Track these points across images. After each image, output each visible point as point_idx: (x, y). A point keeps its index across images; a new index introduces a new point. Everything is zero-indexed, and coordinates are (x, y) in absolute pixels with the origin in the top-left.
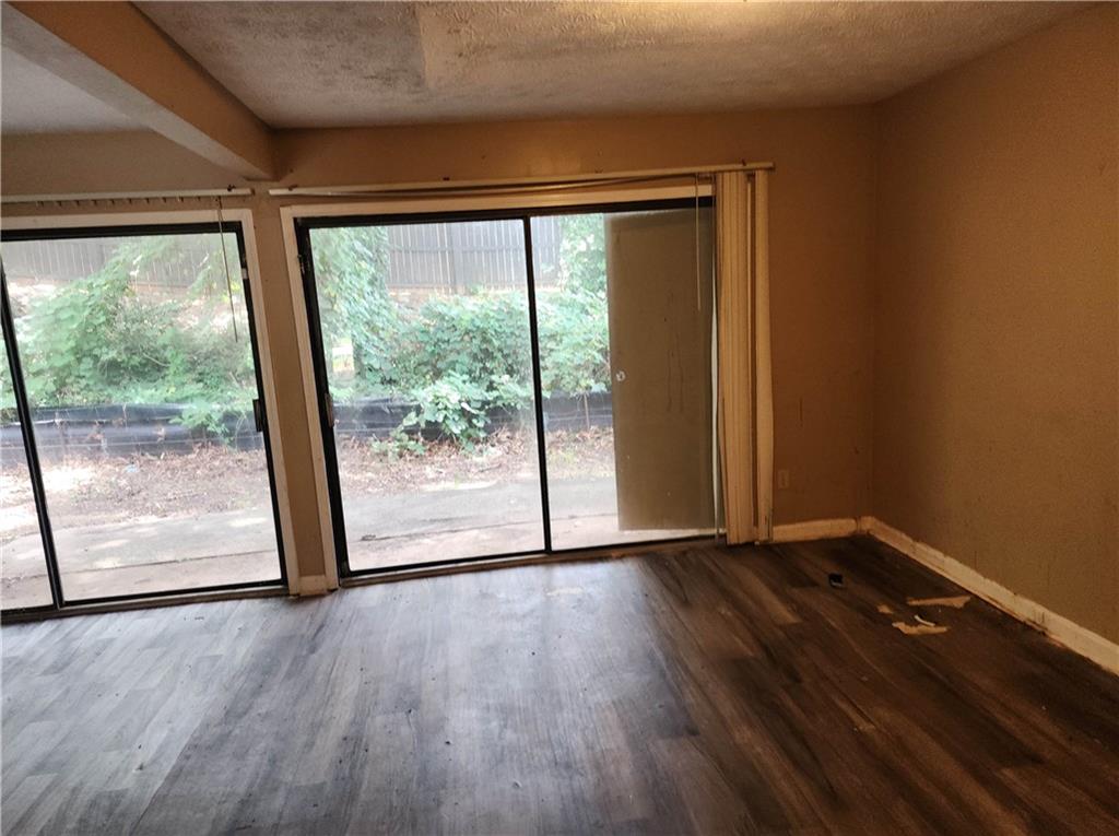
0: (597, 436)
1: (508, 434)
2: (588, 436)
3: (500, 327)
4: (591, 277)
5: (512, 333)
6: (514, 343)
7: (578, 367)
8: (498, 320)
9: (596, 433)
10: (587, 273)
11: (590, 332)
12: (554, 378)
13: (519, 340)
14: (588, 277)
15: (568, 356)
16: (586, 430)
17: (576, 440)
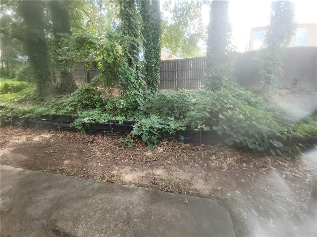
0: (203, 149)
1: (167, 142)
2: (199, 148)
3: (178, 100)
4: (213, 85)
5: (182, 102)
6: (182, 105)
7: (199, 119)
8: (178, 98)
9: (204, 147)
10: (212, 84)
11: (206, 105)
12: (189, 121)
13: (183, 104)
14: (212, 85)
15: (195, 114)
16: (199, 146)
17: (194, 150)
